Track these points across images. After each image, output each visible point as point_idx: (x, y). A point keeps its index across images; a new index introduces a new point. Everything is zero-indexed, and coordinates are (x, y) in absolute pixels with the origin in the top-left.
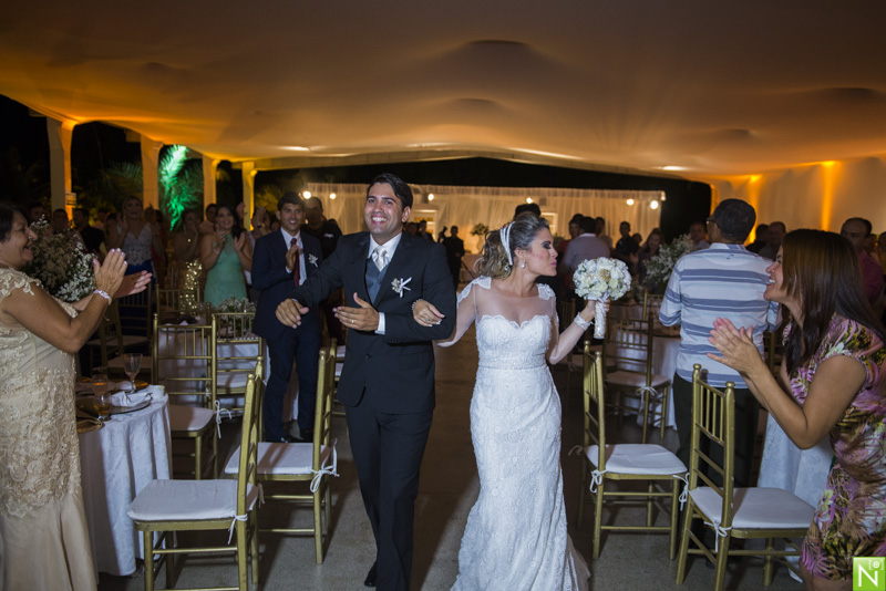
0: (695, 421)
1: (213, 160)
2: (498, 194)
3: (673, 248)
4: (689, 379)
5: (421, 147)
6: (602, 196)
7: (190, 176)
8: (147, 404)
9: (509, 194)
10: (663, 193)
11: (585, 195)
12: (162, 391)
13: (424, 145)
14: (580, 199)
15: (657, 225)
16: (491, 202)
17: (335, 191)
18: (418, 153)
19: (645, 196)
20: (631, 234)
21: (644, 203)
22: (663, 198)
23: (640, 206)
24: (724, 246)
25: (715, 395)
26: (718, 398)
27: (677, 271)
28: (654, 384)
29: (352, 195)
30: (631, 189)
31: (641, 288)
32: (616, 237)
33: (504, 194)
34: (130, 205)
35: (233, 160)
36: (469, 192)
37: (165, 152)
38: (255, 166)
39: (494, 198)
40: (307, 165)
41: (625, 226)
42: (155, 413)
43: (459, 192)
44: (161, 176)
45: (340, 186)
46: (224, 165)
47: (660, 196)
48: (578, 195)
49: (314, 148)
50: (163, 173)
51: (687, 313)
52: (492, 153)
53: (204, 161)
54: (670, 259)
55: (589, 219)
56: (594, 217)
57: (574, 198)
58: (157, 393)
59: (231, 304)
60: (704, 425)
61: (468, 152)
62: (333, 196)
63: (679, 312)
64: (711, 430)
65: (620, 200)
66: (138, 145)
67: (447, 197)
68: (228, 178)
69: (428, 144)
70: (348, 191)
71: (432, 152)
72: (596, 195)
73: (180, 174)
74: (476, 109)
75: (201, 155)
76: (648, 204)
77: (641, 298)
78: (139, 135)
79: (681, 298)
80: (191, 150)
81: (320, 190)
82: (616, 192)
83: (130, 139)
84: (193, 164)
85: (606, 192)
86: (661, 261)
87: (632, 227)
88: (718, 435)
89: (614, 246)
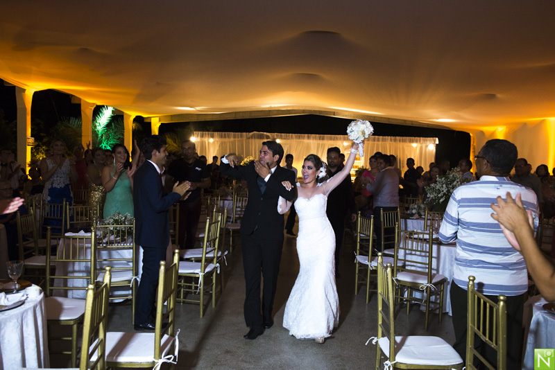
0: (470, 324)
1: (130, 116)
2: (323, 139)
3: (447, 178)
4: (465, 287)
5: (271, 107)
6: (395, 140)
7: (115, 127)
8: (22, 303)
9: (331, 139)
10: (437, 139)
11: (383, 140)
12: (38, 292)
13: (273, 106)
14: (380, 143)
15: (433, 161)
16: (318, 144)
17: (212, 137)
18: (269, 111)
19: (424, 141)
20: (415, 167)
21: (424, 146)
22: (437, 142)
23: (421, 148)
24: (494, 179)
25: (488, 304)
26: (491, 308)
27: (455, 199)
28: (434, 281)
29: (224, 140)
30: (415, 137)
31: (422, 206)
32: (405, 169)
33: (328, 139)
34: (57, 145)
35: (144, 116)
36: (304, 138)
37: (98, 110)
38: (160, 121)
39: (321, 142)
40: (194, 119)
41: (411, 162)
42: (26, 311)
43: (296, 138)
44: (95, 127)
45: (216, 133)
46: (138, 119)
47: (435, 141)
48: (378, 140)
49: (198, 108)
50: (97, 124)
51: (464, 234)
52: (320, 112)
53: (125, 116)
54: (444, 186)
55: (386, 155)
56: (389, 155)
57: (376, 142)
58: (33, 293)
59: (117, 218)
60: (479, 328)
61: (304, 111)
62: (211, 140)
63: (456, 232)
64: (484, 333)
65: (408, 144)
66: (79, 105)
67: (289, 141)
68: (141, 128)
69: (276, 106)
70: (221, 137)
71: (279, 111)
72: (391, 140)
73: (108, 126)
74: (308, 81)
75: (123, 112)
76: (427, 146)
77: (423, 213)
78: (80, 99)
79: (459, 222)
80: (116, 109)
81: (202, 136)
82: (404, 138)
83: (73, 101)
84: (117, 118)
85: (398, 138)
86: (438, 187)
87: (415, 162)
88: (491, 338)
89: (403, 176)
